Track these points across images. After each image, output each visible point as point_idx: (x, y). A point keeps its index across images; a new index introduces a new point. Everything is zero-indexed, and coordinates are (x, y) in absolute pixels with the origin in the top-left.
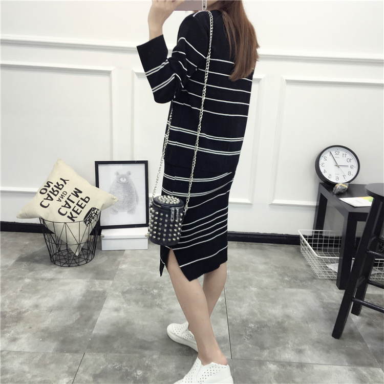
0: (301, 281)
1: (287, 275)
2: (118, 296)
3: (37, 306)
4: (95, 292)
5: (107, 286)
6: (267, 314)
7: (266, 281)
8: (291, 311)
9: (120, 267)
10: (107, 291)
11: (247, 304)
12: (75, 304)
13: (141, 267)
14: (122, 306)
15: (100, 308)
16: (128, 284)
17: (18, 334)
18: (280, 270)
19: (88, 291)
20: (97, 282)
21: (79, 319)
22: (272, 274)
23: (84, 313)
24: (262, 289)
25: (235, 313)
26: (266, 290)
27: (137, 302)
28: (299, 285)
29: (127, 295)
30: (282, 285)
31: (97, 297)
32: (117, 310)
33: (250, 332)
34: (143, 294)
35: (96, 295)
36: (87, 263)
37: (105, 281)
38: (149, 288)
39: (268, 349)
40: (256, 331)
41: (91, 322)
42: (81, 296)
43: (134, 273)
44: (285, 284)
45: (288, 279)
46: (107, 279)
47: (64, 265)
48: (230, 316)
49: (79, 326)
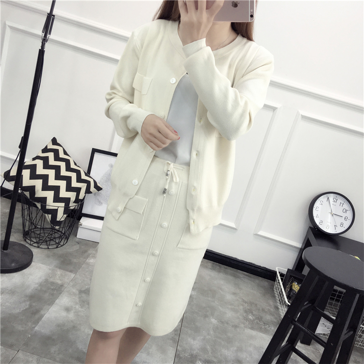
0: (264, 323)
1: (253, 315)
2: (74, 294)
4: (52, 283)
5: (68, 279)
6: (219, 354)
7: (229, 314)
8: (245, 357)
9: (87, 260)
10: (65, 286)
11: (202, 337)
12: (29, 291)
14: (74, 306)
15: (51, 302)
18: (246, 305)
19: (46, 281)
20: (59, 272)
21: (26, 309)
22: (237, 308)
23: (34, 304)
24: (222, 323)
25: (186, 344)
26: (226, 325)
28: (261, 328)
29: (83, 295)
30: (244, 324)
31: (52, 289)
32: (67, 310)
35: (52, 287)
36: (57, 247)
37: (67, 273)
41: (37, 316)
42: (37, 284)
44: (247, 323)
45: (252, 318)
46: (71, 271)
47: (34, 245)
48: (181, 346)
49: (24, 317)
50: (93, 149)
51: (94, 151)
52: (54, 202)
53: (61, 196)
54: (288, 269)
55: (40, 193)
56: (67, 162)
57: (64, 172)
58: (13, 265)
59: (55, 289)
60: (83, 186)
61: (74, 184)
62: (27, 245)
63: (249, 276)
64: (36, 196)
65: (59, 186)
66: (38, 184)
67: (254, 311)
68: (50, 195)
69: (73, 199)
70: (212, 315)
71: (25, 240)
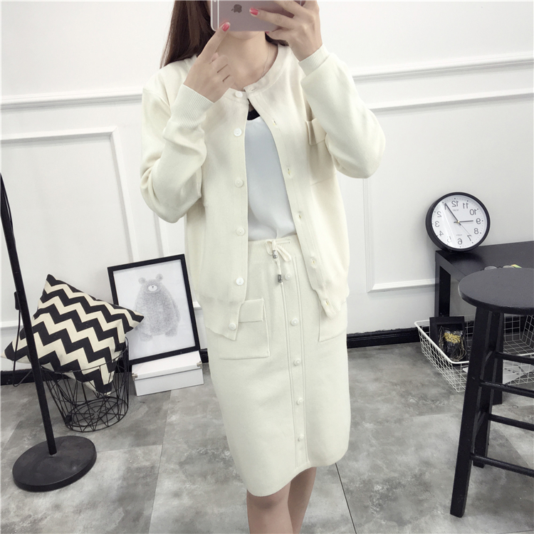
0: (433, 401)
1: (413, 396)
2: (174, 471)
3: (57, 507)
4: (139, 469)
5: (156, 455)
6: (396, 464)
7: (384, 409)
9: (168, 420)
10: (157, 465)
12: (114, 494)
13: (199, 416)
15: (151, 495)
18: (398, 387)
19: (129, 470)
20: (139, 451)
21: (123, 519)
22: (389, 396)
23: (129, 508)
24: (381, 423)
25: (350, 471)
26: (386, 424)
27: (204, 476)
29: (187, 467)
31: (143, 477)
32: (177, 495)
33: (378, 499)
34: (210, 461)
35: (142, 475)
36: (119, 420)
37: (151, 447)
38: (217, 449)
39: (410, 522)
40: (387, 496)
42: (120, 479)
43: (191, 427)
44: (412, 409)
45: (414, 401)
46: (154, 443)
47: (86, 430)
48: (345, 477)
49: (126, 531)
50: (108, 268)
51: (111, 270)
52: (89, 362)
53: (95, 350)
54: (430, 318)
55: (66, 358)
56: (82, 301)
57: (85, 317)
58: (75, 468)
59: (146, 476)
60: (118, 324)
61: (106, 326)
62: (78, 434)
63: (383, 349)
64: (62, 365)
65: (87, 338)
66: (58, 346)
67: (412, 392)
68: (80, 355)
69: (112, 347)
70: (363, 419)
71: (72, 429)
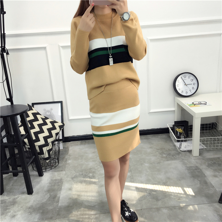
0: (173, 156)
2: (70, 181)
4: (56, 180)
7: (153, 159)
9: (67, 162)
10: (63, 178)
11: (145, 175)
13: (79, 161)
14: (73, 186)
15: (60, 189)
16: (74, 172)
17: (15, 212)
18: (159, 151)
19: (52, 180)
20: (56, 173)
21: (49, 198)
22: (155, 154)
23: (52, 194)
24: (151, 164)
26: (154, 164)
27: (81, 182)
28: (172, 158)
31: (57, 183)
32: (70, 189)
34: (84, 177)
37: (60, 172)
38: (87, 173)
41: (57, 199)
42: (48, 183)
43: (76, 165)
45: (165, 156)
49: (50, 202)
59: (59, 182)
67: (165, 152)
70: (145, 162)
